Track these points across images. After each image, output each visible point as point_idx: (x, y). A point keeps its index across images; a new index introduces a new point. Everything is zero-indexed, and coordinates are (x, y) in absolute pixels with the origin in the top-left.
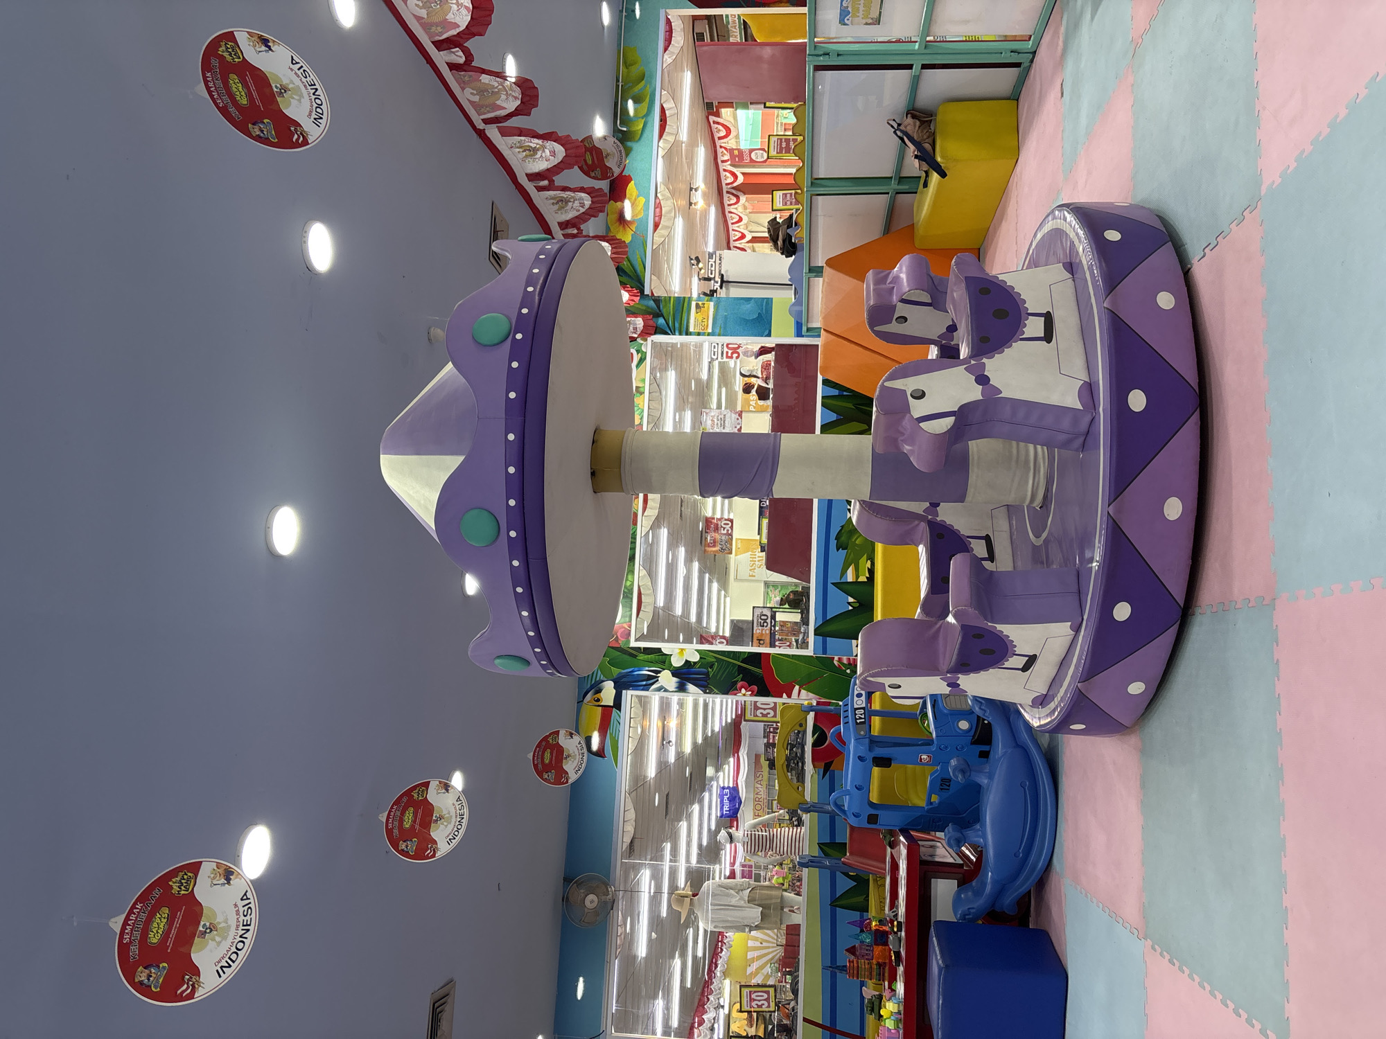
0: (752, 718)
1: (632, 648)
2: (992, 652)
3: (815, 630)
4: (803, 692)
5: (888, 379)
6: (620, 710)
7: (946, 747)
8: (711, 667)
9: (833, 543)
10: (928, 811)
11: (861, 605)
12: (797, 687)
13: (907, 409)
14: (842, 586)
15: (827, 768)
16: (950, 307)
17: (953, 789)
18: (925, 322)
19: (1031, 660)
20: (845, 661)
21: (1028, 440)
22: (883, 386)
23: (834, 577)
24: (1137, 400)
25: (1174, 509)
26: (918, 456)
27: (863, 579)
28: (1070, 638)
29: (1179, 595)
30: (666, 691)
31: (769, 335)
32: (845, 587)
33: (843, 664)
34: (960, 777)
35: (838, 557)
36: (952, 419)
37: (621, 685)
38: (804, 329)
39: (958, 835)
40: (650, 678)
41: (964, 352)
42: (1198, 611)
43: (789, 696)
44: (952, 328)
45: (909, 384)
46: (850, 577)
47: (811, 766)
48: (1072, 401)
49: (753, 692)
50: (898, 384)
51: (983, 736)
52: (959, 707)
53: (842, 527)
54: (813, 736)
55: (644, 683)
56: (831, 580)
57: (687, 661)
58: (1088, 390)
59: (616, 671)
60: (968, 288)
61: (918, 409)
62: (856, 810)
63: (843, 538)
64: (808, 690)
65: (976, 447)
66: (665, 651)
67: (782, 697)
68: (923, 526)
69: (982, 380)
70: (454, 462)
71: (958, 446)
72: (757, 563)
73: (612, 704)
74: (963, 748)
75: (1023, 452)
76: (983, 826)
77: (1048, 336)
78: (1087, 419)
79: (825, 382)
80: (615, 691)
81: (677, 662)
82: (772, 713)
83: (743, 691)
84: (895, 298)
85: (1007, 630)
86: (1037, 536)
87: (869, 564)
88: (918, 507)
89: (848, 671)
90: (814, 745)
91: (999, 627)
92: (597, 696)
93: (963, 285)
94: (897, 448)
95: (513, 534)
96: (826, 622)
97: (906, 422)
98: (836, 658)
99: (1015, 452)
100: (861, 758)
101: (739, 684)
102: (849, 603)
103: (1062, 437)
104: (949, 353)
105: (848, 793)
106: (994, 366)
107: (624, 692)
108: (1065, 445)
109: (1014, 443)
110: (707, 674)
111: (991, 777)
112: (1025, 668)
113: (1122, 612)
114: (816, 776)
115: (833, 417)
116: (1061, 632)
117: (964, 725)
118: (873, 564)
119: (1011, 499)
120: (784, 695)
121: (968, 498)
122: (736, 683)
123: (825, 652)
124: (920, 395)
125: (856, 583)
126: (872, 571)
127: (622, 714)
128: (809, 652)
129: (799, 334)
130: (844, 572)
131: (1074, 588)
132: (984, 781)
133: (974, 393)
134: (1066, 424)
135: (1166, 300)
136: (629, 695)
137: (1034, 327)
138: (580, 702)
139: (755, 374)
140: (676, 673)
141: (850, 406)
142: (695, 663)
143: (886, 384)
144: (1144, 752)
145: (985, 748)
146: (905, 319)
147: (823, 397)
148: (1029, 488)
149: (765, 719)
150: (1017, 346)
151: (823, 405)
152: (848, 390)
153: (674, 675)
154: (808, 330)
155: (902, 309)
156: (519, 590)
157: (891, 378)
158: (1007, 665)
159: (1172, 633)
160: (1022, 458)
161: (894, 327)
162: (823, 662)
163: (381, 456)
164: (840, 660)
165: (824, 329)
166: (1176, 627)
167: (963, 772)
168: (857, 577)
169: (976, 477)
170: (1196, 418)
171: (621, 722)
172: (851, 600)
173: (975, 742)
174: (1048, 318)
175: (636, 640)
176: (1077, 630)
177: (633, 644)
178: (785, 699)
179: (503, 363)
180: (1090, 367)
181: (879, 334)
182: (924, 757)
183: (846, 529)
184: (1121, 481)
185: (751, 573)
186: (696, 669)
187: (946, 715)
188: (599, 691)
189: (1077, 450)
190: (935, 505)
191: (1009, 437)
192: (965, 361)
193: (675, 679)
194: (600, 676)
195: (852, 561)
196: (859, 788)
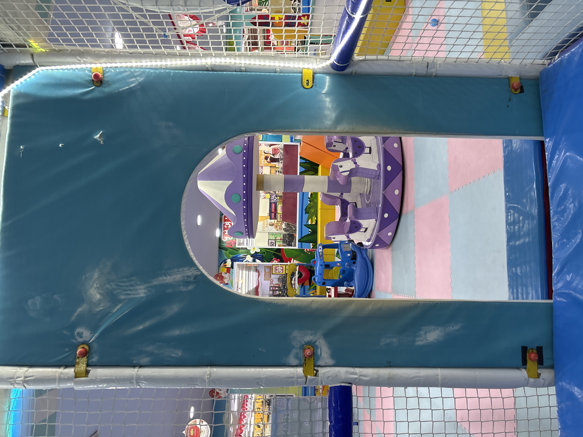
0: (275, 273)
1: (237, 248)
2: (357, 227)
3: (299, 240)
4: (295, 261)
5: (334, 163)
6: (233, 269)
7: (344, 261)
8: (264, 254)
9: (304, 212)
10: (339, 280)
11: (313, 232)
12: (293, 259)
13: (339, 170)
14: (307, 226)
15: (303, 285)
16: (347, 144)
17: (346, 273)
18: (340, 147)
19: (366, 229)
20: (308, 250)
21: (365, 177)
22: (333, 164)
23: (304, 223)
24: (389, 168)
25: (397, 192)
26: (341, 181)
27: (314, 223)
28: (375, 223)
29: (398, 211)
30: (249, 262)
31: (281, 141)
32: (308, 226)
33: (308, 251)
34: (348, 267)
35: (305, 216)
36: (348, 172)
37: (233, 260)
38: (293, 139)
39: (348, 283)
40: (243, 257)
41: (351, 155)
42: (402, 215)
43: (290, 262)
44: (347, 148)
45: (339, 164)
46: (310, 223)
47: (298, 285)
48: (375, 168)
49: (278, 261)
50: (336, 164)
51: (354, 258)
52: (347, 250)
53: (307, 206)
54: (298, 275)
55: (241, 259)
56: (303, 224)
57: (256, 252)
58: (379, 165)
59: (231, 256)
60: (351, 140)
61: (341, 170)
62: (319, 281)
63: (307, 210)
64: (296, 260)
65: (353, 179)
66: (248, 249)
67: (288, 262)
68: (339, 200)
69: (355, 163)
70: (230, 182)
71: (349, 179)
72: (265, 225)
73: (230, 267)
74: (349, 261)
75: (364, 180)
76: (355, 281)
77: (370, 153)
78: (379, 172)
79: (301, 158)
80: (231, 263)
81: (252, 252)
82: (282, 271)
83: (275, 261)
84: (333, 141)
85: (360, 221)
86: (368, 201)
87: (316, 218)
88: (338, 194)
89: (309, 253)
90: (298, 278)
91: (359, 221)
92: (225, 264)
93: (350, 140)
94: (336, 179)
95: (244, 200)
96: (302, 238)
97: (338, 173)
98: (305, 249)
99: (362, 180)
100: (321, 265)
101: (274, 259)
102: (309, 231)
103: (373, 176)
104: (346, 156)
105: (317, 276)
106: (358, 160)
107: (234, 263)
108: (374, 178)
109: (362, 178)
110: (263, 256)
111: (356, 267)
112: (365, 232)
113: (386, 215)
114: (299, 288)
115: (303, 169)
116: (373, 221)
117: (349, 255)
118: (317, 218)
119: (361, 192)
120: (289, 262)
121: (351, 192)
122: (272, 258)
123: (302, 248)
124: (341, 167)
125: (312, 225)
126: (317, 221)
127: (234, 270)
128: (297, 248)
129: (292, 141)
130: (308, 221)
131: (376, 211)
132: (355, 268)
133: (354, 166)
134: (374, 173)
135: (396, 145)
136: (236, 264)
137: (367, 150)
138: (219, 266)
139: (269, 152)
140: (252, 256)
141: (309, 166)
142: (259, 252)
143: (334, 164)
144: (392, 251)
145: (354, 261)
146: (335, 146)
147: (300, 163)
148: (366, 189)
149: (279, 273)
150: (363, 155)
151: (300, 165)
152: (308, 160)
153: (251, 256)
154: (295, 140)
155: (334, 144)
156: (245, 214)
157: (334, 162)
158: (361, 231)
159: (397, 220)
160: (364, 181)
161: (332, 148)
162: (301, 251)
163: (198, 181)
164: (307, 250)
165: (303, 141)
166: (398, 219)
167: (349, 266)
168: (312, 223)
169: (353, 186)
170: (402, 172)
171: (234, 273)
172: (310, 230)
173: (352, 259)
174: (370, 148)
175: (238, 245)
176: (376, 221)
177: (237, 247)
178: (289, 263)
179: (241, 158)
180: (379, 160)
181: (329, 150)
182: (338, 264)
183: (308, 206)
184: (385, 186)
185: (263, 229)
186: (259, 254)
187: (344, 252)
188: (226, 263)
189: (377, 179)
190: (342, 194)
191: (361, 176)
192: (351, 159)
193: (252, 258)
194: (226, 258)
195: (310, 217)
196: (320, 274)
